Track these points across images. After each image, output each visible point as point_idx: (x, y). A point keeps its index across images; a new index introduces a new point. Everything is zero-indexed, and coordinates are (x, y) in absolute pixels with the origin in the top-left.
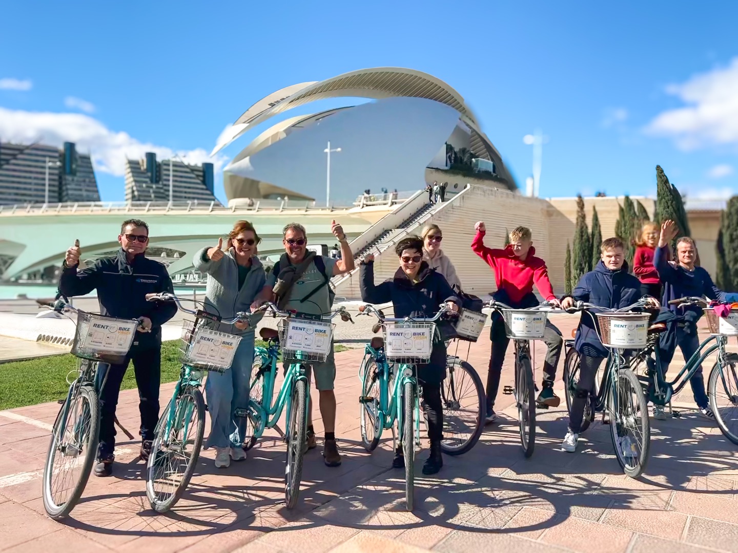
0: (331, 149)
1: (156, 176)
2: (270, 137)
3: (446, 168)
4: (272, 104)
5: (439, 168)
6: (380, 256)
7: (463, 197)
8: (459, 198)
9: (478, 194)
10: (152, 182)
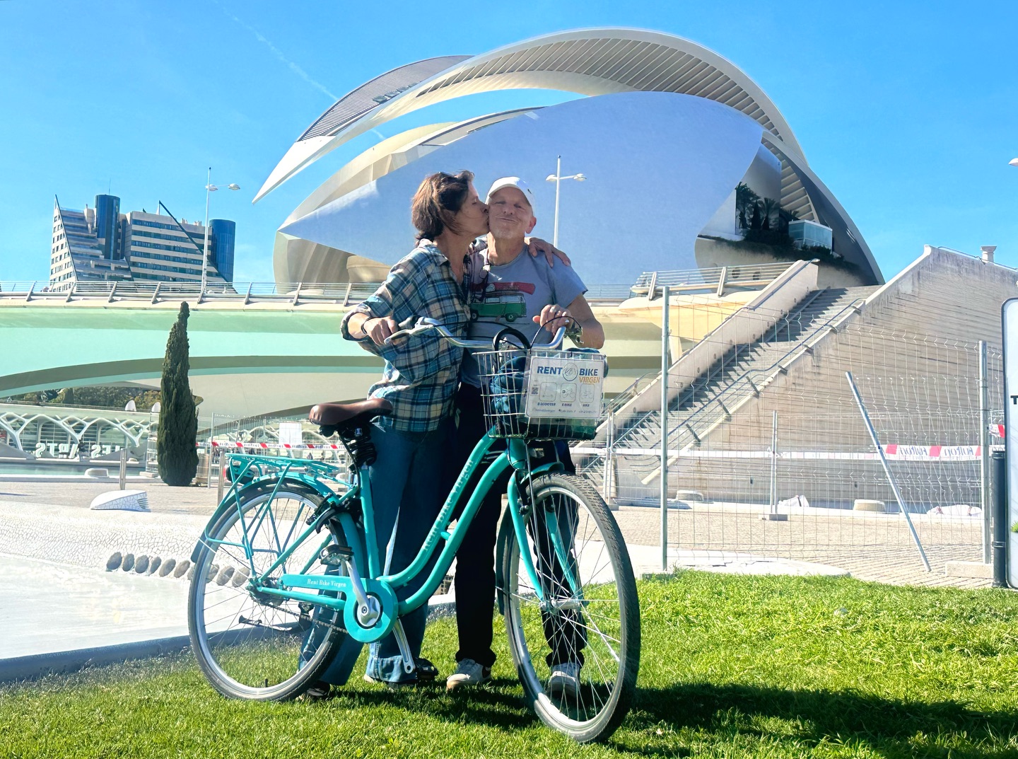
0: (561, 176)
1: (117, 246)
2: (369, 167)
3: (738, 238)
4: (379, 98)
5: (722, 237)
6: (756, 400)
7: (919, 273)
8: (909, 276)
9: (946, 268)
10: (107, 256)
